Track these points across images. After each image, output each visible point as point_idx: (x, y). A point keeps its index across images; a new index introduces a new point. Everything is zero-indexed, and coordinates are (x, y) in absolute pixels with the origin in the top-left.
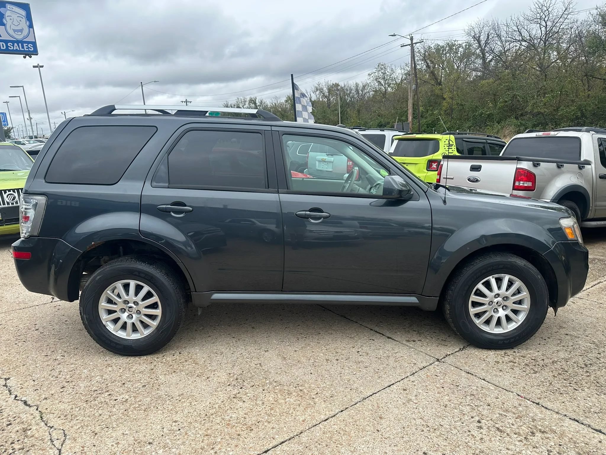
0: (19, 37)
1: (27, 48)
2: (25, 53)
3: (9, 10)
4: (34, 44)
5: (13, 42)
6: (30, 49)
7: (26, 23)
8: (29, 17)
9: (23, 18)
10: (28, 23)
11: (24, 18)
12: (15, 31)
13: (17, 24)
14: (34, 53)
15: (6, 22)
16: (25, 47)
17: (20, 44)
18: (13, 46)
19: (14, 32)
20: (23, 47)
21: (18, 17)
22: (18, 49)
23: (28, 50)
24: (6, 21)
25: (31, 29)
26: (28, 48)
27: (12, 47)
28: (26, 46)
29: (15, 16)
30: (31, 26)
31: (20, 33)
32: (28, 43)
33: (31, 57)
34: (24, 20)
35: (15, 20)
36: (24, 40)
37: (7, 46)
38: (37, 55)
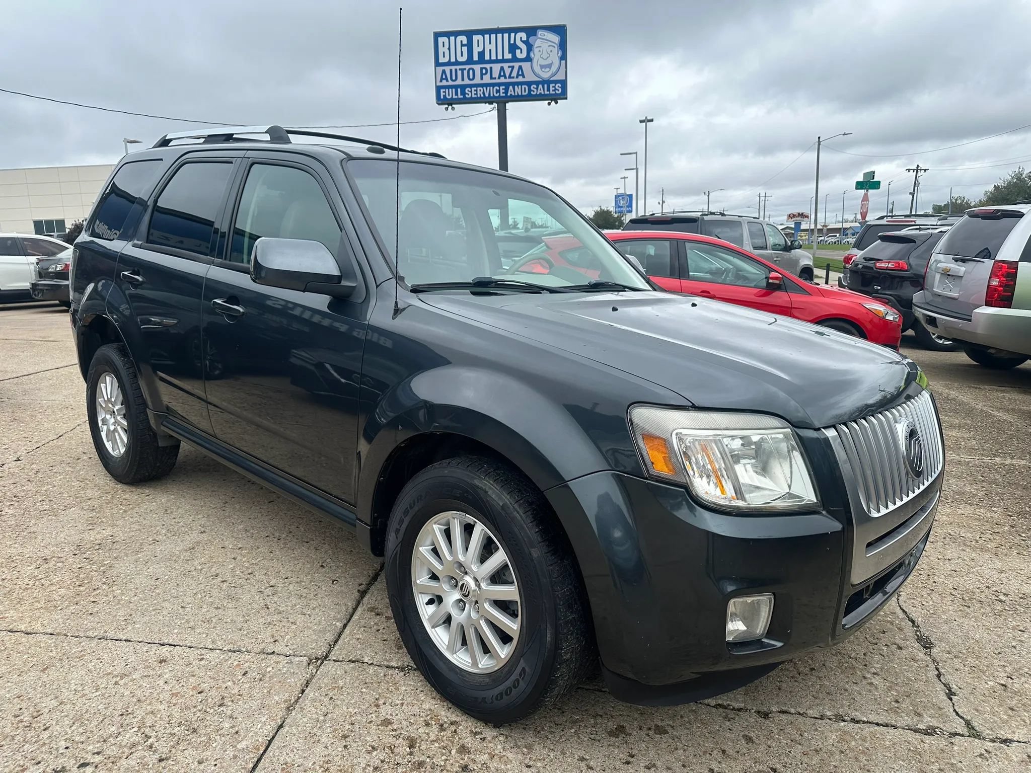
0: (546, 75)
1: (553, 91)
2: (550, 98)
3: (540, 38)
4: (564, 83)
5: (537, 83)
6: (557, 91)
7: (558, 53)
8: (563, 46)
9: (554, 47)
10: (560, 53)
11: (556, 46)
12: (542, 67)
13: (545, 56)
14: (562, 97)
15: (533, 56)
16: (551, 89)
17: (546, 86)
18: (537, 89)
19: (541, 69)
20: (548, 90)
21: (549, 46)
22: (543, 93)
23: (554, 92)
24: (534, 54)
25: (563, 62)
26: (556, 89)
27: (535, 90)
28: (553, 87)
29: (545, 46)
30: (564, 57)
31: (548, 69)
32: (556, 82)
33: (556, 103)
34: (555, 50)
35: (545, 51)
36: (551, 79)
37: (530, 90)
38: (566, 98)
